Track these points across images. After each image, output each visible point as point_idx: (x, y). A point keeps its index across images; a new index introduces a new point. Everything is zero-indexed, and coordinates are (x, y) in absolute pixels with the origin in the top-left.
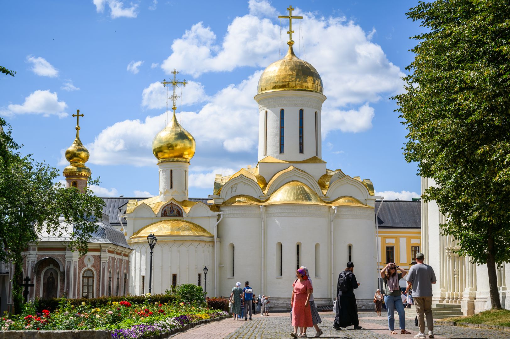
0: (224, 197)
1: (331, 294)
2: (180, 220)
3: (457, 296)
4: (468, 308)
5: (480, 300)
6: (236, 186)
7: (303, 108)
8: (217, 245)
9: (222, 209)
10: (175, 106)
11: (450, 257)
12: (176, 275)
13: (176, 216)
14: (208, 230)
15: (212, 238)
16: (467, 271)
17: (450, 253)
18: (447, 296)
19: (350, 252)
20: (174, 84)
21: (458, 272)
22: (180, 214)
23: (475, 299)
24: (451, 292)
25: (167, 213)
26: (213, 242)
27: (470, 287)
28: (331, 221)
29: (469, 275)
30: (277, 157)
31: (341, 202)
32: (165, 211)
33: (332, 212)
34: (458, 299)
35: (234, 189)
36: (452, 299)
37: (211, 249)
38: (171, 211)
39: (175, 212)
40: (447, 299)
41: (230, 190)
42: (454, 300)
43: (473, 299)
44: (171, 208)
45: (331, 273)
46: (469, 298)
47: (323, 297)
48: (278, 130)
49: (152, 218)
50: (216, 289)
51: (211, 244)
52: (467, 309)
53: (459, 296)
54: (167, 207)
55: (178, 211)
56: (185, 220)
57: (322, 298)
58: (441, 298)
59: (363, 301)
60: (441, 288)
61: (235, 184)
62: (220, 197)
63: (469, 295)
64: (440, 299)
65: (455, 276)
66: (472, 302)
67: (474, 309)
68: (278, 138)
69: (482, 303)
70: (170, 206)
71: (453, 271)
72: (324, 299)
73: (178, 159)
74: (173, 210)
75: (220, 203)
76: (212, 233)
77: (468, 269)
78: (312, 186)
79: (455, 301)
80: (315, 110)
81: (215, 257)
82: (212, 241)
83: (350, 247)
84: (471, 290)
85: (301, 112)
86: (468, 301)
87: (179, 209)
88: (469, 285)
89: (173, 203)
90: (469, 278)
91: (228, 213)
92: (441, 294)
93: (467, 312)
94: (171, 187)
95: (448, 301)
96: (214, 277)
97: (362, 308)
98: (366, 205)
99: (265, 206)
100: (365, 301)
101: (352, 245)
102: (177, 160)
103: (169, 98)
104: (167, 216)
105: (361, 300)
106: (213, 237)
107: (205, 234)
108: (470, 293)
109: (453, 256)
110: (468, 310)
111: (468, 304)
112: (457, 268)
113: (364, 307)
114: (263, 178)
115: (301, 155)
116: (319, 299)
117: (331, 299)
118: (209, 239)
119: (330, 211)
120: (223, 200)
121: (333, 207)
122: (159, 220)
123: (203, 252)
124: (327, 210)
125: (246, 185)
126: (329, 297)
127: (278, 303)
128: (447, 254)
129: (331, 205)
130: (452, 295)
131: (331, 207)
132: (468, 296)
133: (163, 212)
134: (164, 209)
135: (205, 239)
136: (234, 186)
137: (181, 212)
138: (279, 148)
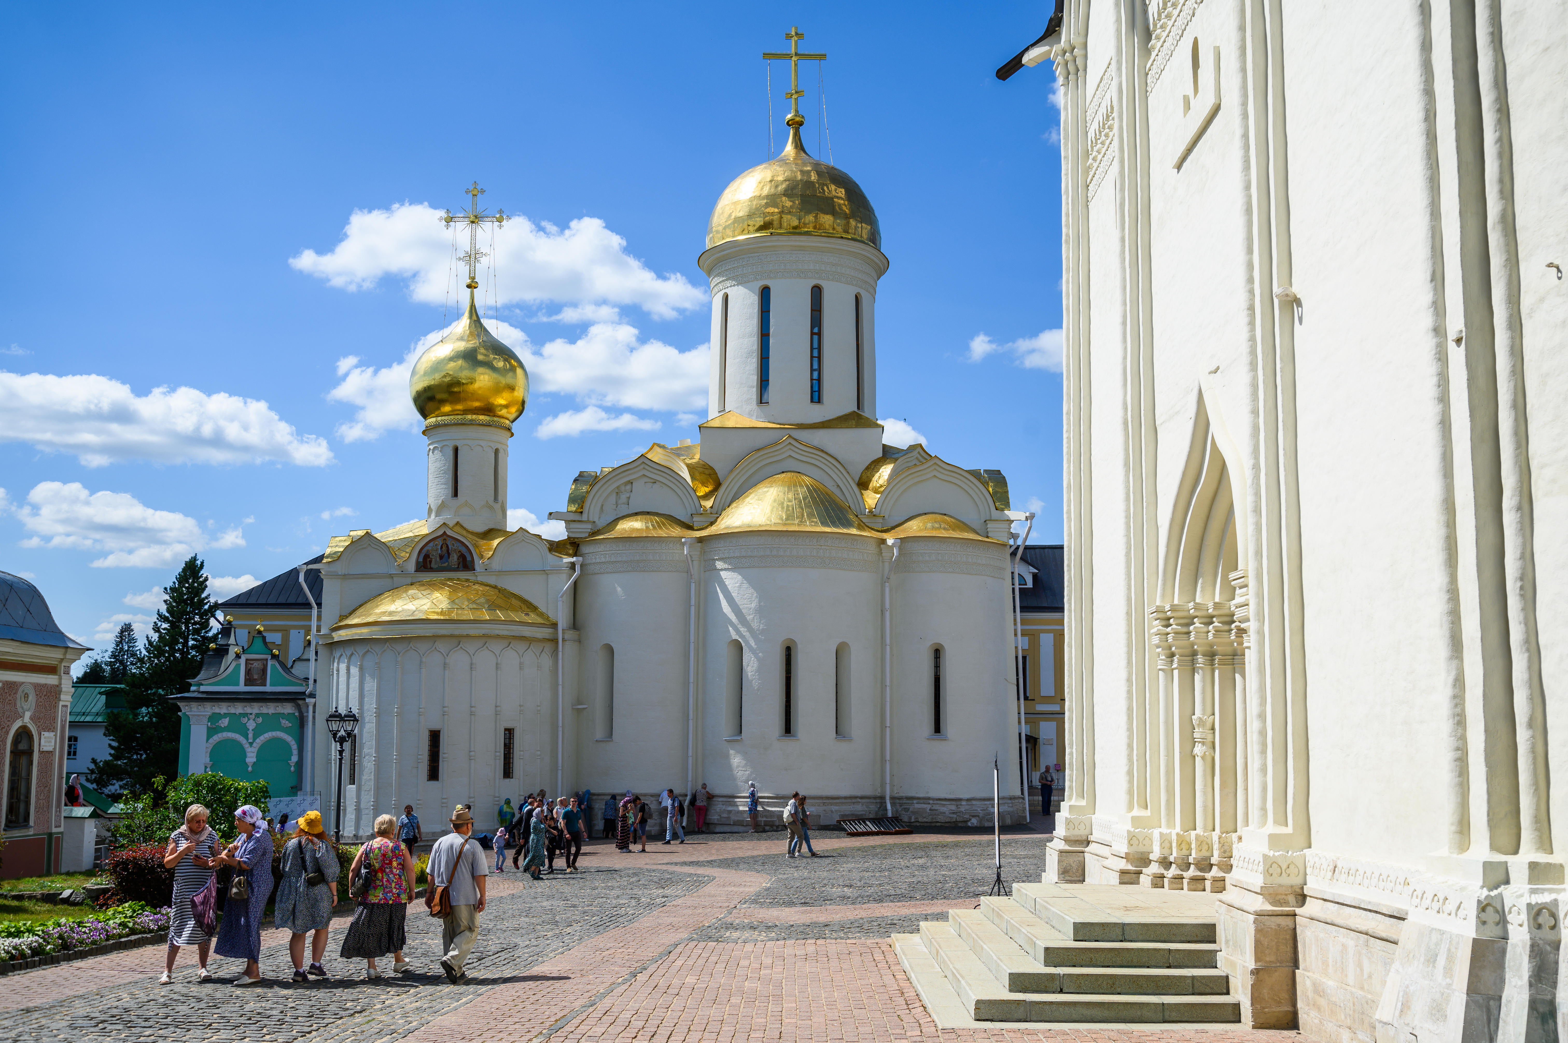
0: (596, 520)
1: (883, 785)
2: (467, 580)
3: (1205, 853)
4: (1258, 956)
5: (1331, 912)
6: (628, 487)
7: (823, 283)
8: (567, 651)
9: (585, 549)
10: (474, 278)
11: (1172, 655)
12: (439, 731)
13: (456, 570)
14: (542, 608)
15: (550, 630)
16: (1254, 726)
17: (1170, 638)
18: (1155, 855)
19: (937, 666)
20: (473, 222)
21: (1213, 729)
22: (466, 564)
23: (1302, 898)
24: (1178, 829)
25: (430, 562)
26: (554, 641)
27: (1271, 828)
28: (885, 580)
29: (1263, 752)
30: (750, 415)
31: (914, 527)
32: (427, 556)
33: (885, 554)
34: (1211, 865)
35: (624, 497)
36: (1179, 867)
37: (546, 661)
38: (441, 557)
39: (454, 558)
40: (1154, 868)
41: (613, 498)
42: (1192, 872)
43: (1292, 899)
44: (442, 548)
45: (883, 727)
46: (1267, 892)
47: (859, 794)
48: (752, 342)
49: (391, 576)
50: (560, 772)
51: (548, 647)
52: (1252, 965)
53: (1216, 853)
54: (431, 544)
55: (462, 557)
56: (480, 579)
57: (856, 797)
58: (1127, 857)
59: (974, 802)
60: (1130, 808)
61: (626, 484)
62: (584, 517)
63: (1268, 873)
64: (1123, 865)
65: (1198, 750)
66: (1286, 922)
67: (1296, 964)
68: (753, 364)
69: (1351, 941)
70: (439, 542)
71: (1188, 727)
72: (862, 798)
73: (474, 417)
74: (449, 554)
75: (583, 535)
76: (551, 615)
77: (1262, 716)
78: (838, 486)
79: (1194, 879)
80: (853, 291)
81: (560, 683)
82: (551, 637)
83: (937, 653)
84: (1273, 840)
85: (817, 293)
86: (1259, 914)
87: (464, 550)
88: (1264, 809)
89: (449, 533)
90: (1264, 770)
91: (598, 560)
92: (1131, 838)
93: (1249, 981)
94: (456, 494)
95: (1163, 877)
96: (557, 737)
97: (969, 824)
98: (988, 537)
99: (700, 540)
100: (978, 803)
101: (942, 646)
102: (472, 420)
103: (460, 259)
104: (432, 570)
105: (968, 800)
106: (554, 625)
107: (532, 618)
108: (1270, 866)
109: (1187, 651)
110: (1255, 972)
111: (1260, 932)
112: (1209, 711)
113: (974, 822)
114: (711, 468)
115: (816, 406)
116: (846, 798)
117: (882, 798)
118: (546, 632)
119: (880, 552)
120: (589, 526)
121: (890, 542)
122: (409, 581)
123: (521, 668)
124: (872, 548)
125: (655, 486)
126: (878, 793)
127: (730, 812)
128: (1156, 640)
129: (884, 536)
130: (1179, 845)
131: (883, 541)
132: (1257, 881)
133: (421, 560)
134: (424, 551)
135: (527, 632)
136: (623, 488)
137: (469, 558)
138: (755, 389)
